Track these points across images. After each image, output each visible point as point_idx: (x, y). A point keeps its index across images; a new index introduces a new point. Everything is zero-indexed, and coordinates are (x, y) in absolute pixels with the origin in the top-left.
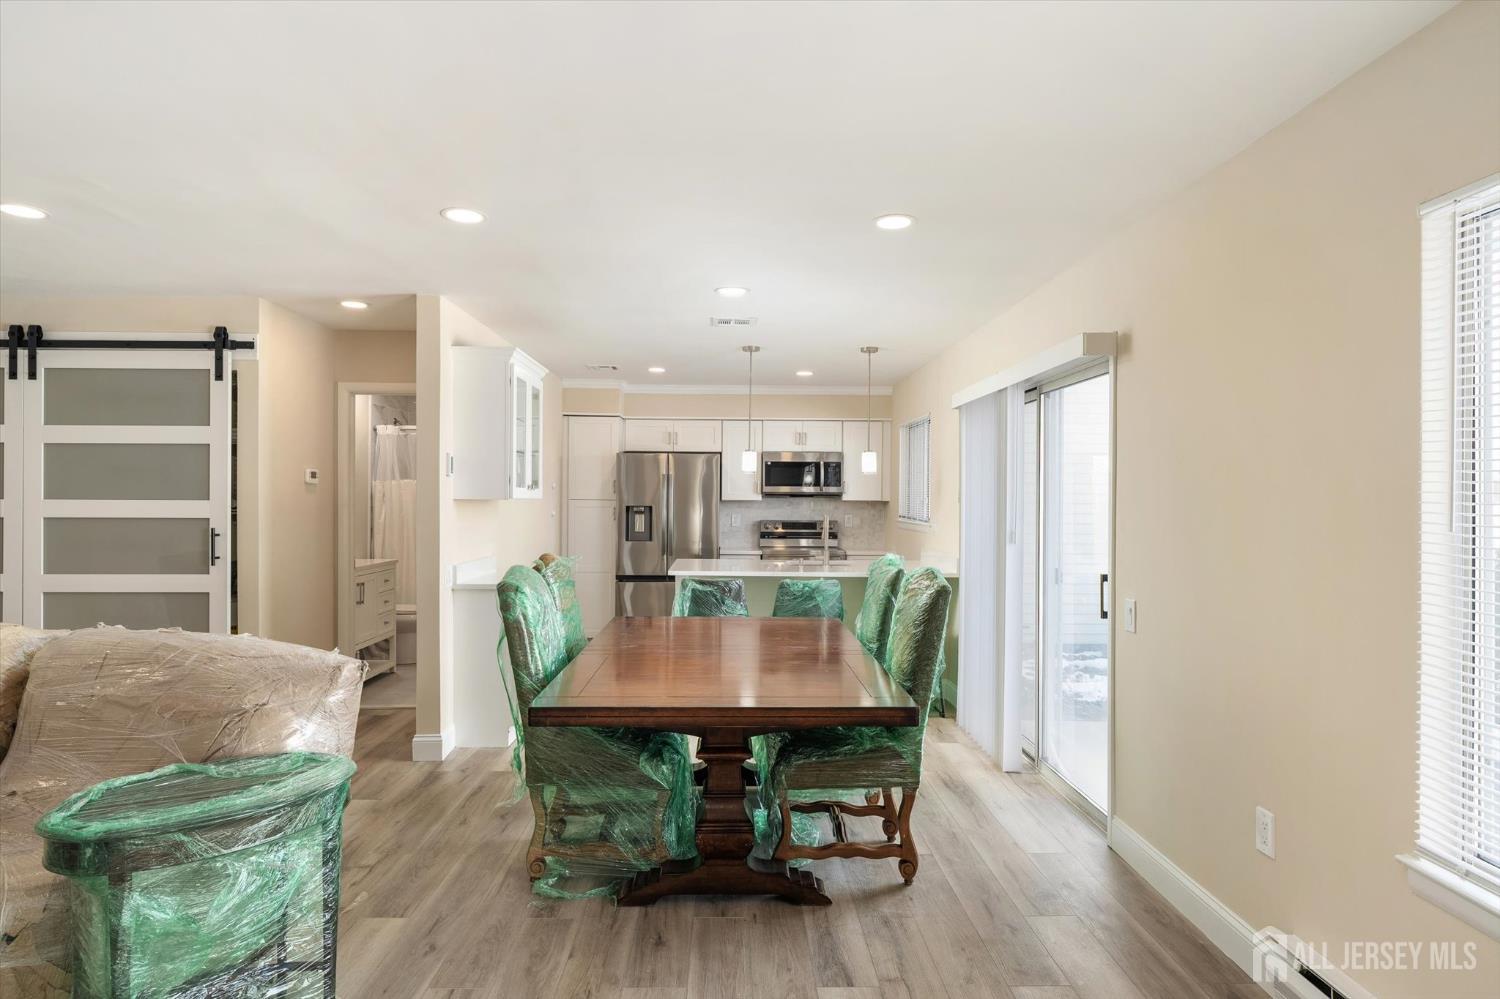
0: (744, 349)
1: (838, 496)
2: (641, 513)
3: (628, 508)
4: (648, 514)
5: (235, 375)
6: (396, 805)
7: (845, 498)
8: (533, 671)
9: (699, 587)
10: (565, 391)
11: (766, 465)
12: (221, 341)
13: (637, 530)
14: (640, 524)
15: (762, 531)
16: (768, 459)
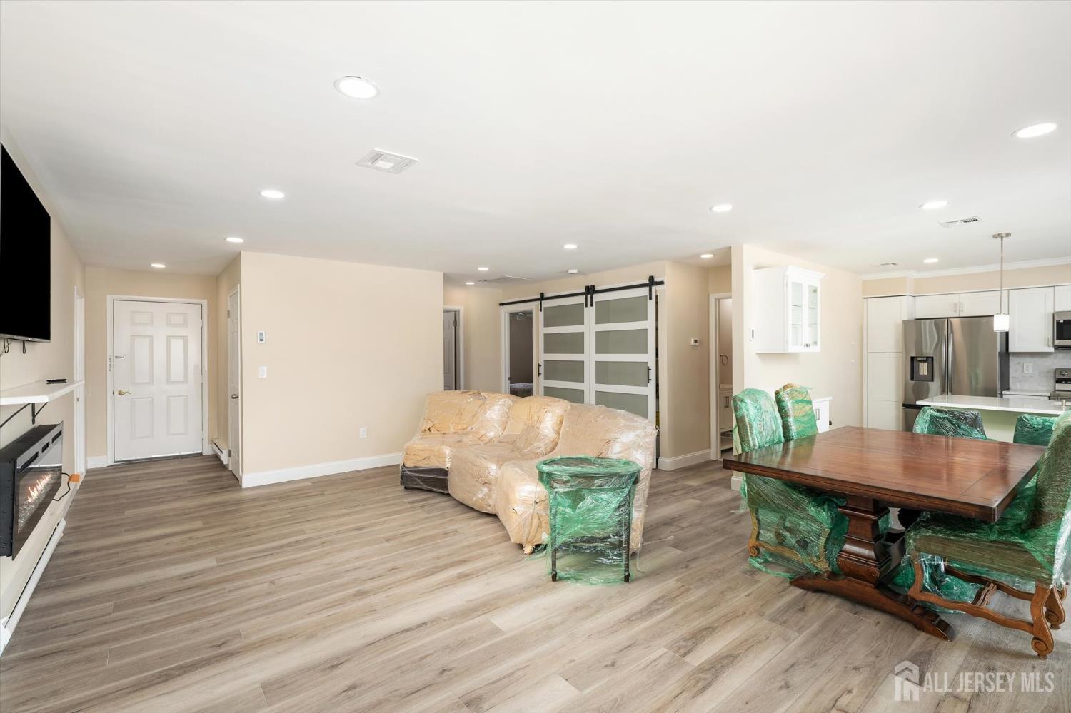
0: (995, 237)
2: (923, 361)
3: (912, 359)
4: (931, 362)
5: (657, 297)
6: (710, 506)
8: (752, 445)
9: (936, 414)
10: (864, 282)
12: (652, 282)
13: (921, 373)
14: (923, 369)
15: (1057, 377)
16: (1060, 318)
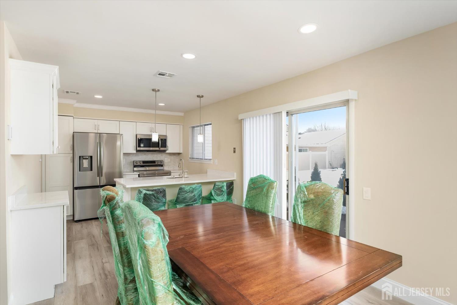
0: (153, 90)
1: (164, 151)
2: (86, 159)
3: (80, 157)
7: (167, 152)
11: (138, 139)
13: (84, 166)
15: (135, 165)
16: (139, 137)
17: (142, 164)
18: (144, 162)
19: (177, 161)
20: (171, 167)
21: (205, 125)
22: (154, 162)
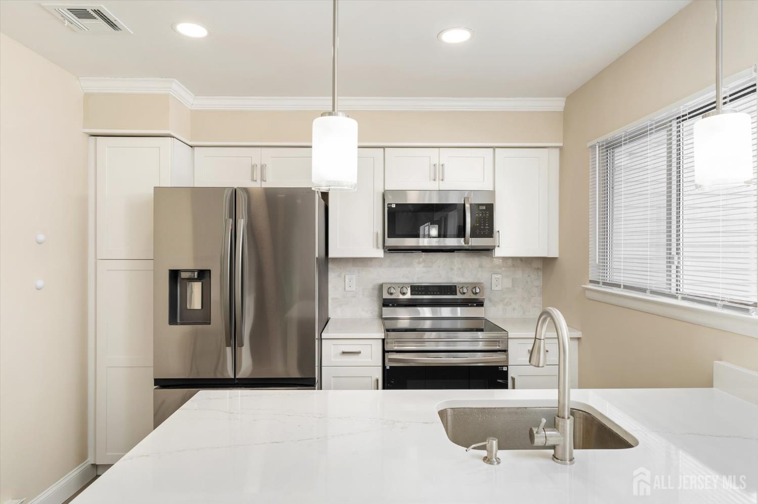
1: (488, 251)
2: (192, 280)
3: (174, 273)
4: (204, 281)
7: (498, 253)
10: (88, 96)
11: (390, 209)
14: (195, 297)
15: (385, 297)
16: (393, 201)
17: (408, 296)
18: (415, 289)
19: (537, 287)
20: (514, 309)
21: (681, 118)
22: (450, 289)
